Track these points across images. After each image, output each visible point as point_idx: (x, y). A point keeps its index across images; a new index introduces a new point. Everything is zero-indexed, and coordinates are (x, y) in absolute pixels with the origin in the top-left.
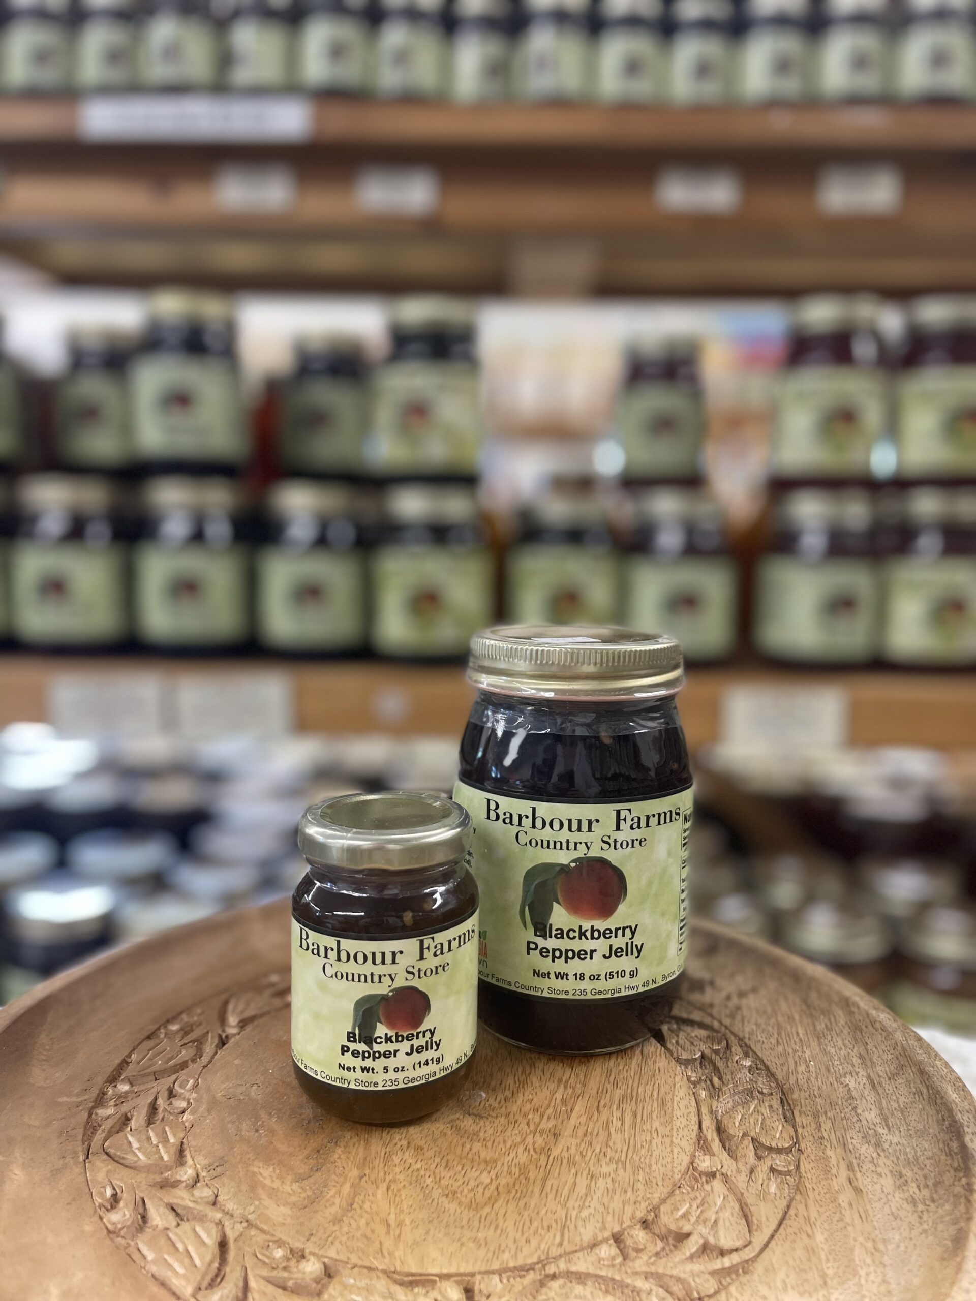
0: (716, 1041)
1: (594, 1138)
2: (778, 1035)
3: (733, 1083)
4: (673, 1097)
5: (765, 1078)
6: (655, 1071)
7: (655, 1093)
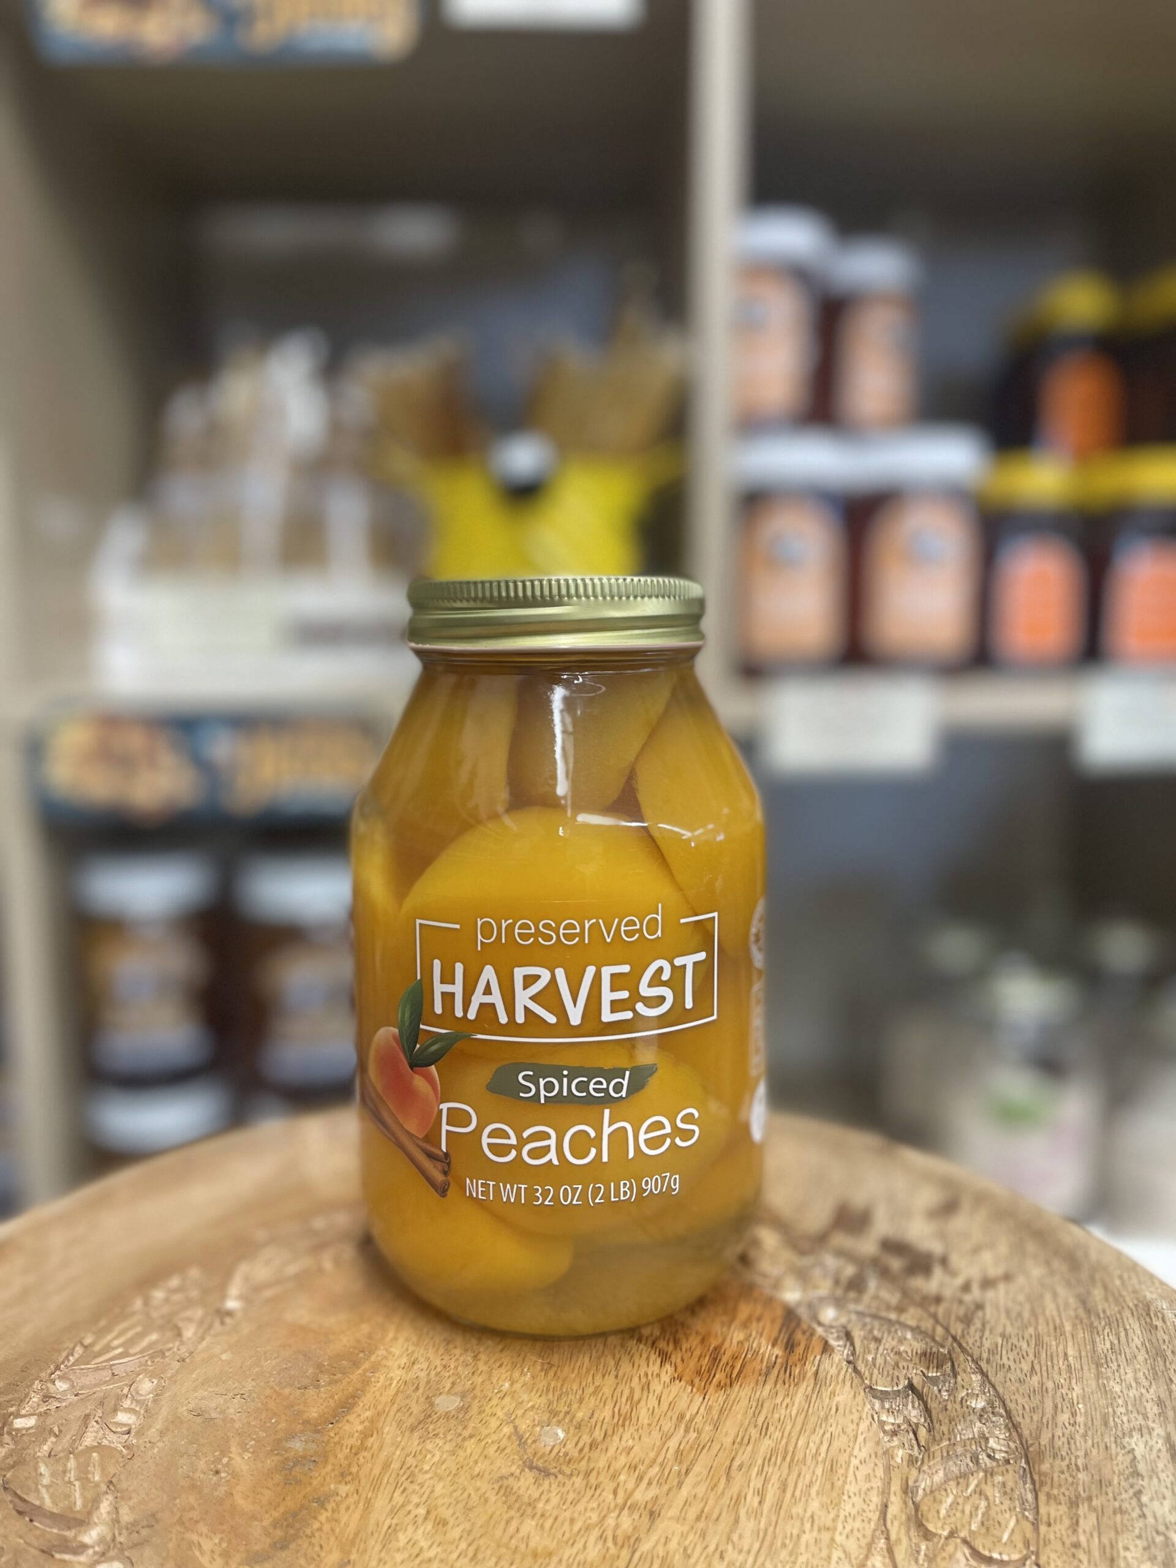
0: (935, 1361)
1: (710, 1525)
2: (1035, 1356)
3: (950, 1440)
4: (850, 1458)
5: (1003, 1431)
6: (830, 1409)
7: (824, 1449)
